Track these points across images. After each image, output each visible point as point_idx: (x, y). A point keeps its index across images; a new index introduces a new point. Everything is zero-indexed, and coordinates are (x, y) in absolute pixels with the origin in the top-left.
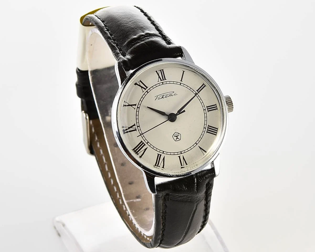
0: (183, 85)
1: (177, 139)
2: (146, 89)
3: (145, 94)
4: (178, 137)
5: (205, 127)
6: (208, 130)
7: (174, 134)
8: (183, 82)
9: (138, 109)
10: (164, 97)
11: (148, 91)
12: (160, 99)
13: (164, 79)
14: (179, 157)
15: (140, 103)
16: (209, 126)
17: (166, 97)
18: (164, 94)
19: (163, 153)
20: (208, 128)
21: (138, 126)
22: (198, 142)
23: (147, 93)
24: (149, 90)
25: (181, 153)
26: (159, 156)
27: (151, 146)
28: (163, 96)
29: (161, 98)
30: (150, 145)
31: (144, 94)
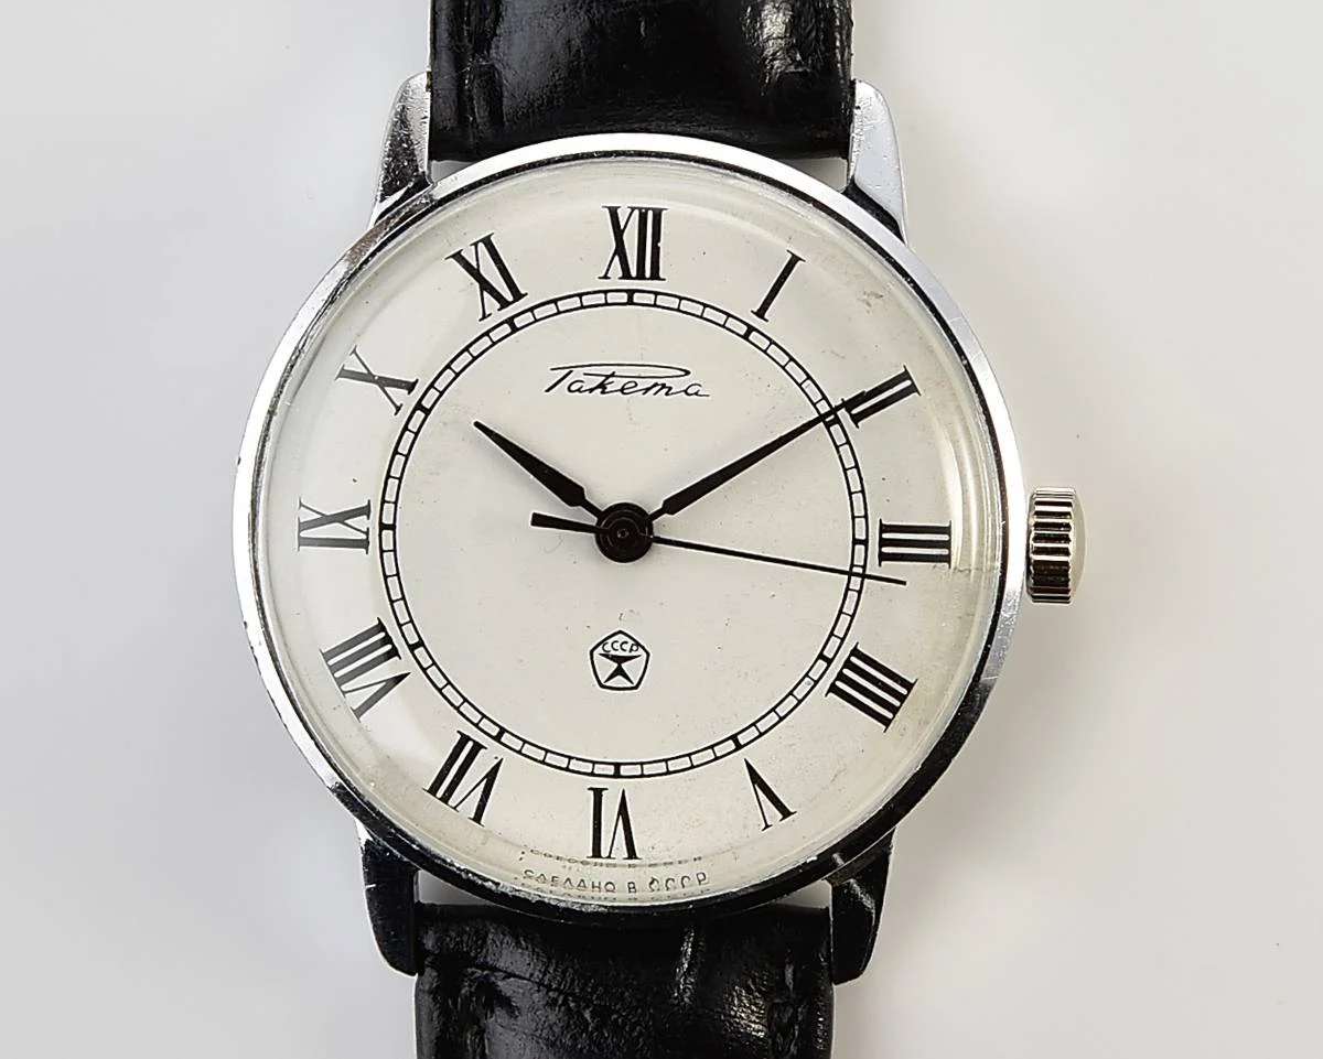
0: (764, 343)
1: (619, 677)
2: (509, 304)
3: (495, 335)
4: (624, 666)
5: (828, 653)
6: (841, 677)
7: (603, 642)
8: (772, 325)
9: (420, 415)
10: (609, 388)
11: (518, 322)
12: (579, 390)
13: (648, 274)
14: (598, 793)
15: (440, 385)
16: (855, 652)
17: (622, 390)
18: (619, 371)
19: (497, 738)
20: (848, 664)
21: (388, 520)
22: (753, 732)
23: (506, 329)
24: (528, 317)
25: (617, 775)
26: (464, 751)
27: (432, 671)
28: (608, 377)
29: (591, 390)
30: (426, 662)
31: (487, 334)
